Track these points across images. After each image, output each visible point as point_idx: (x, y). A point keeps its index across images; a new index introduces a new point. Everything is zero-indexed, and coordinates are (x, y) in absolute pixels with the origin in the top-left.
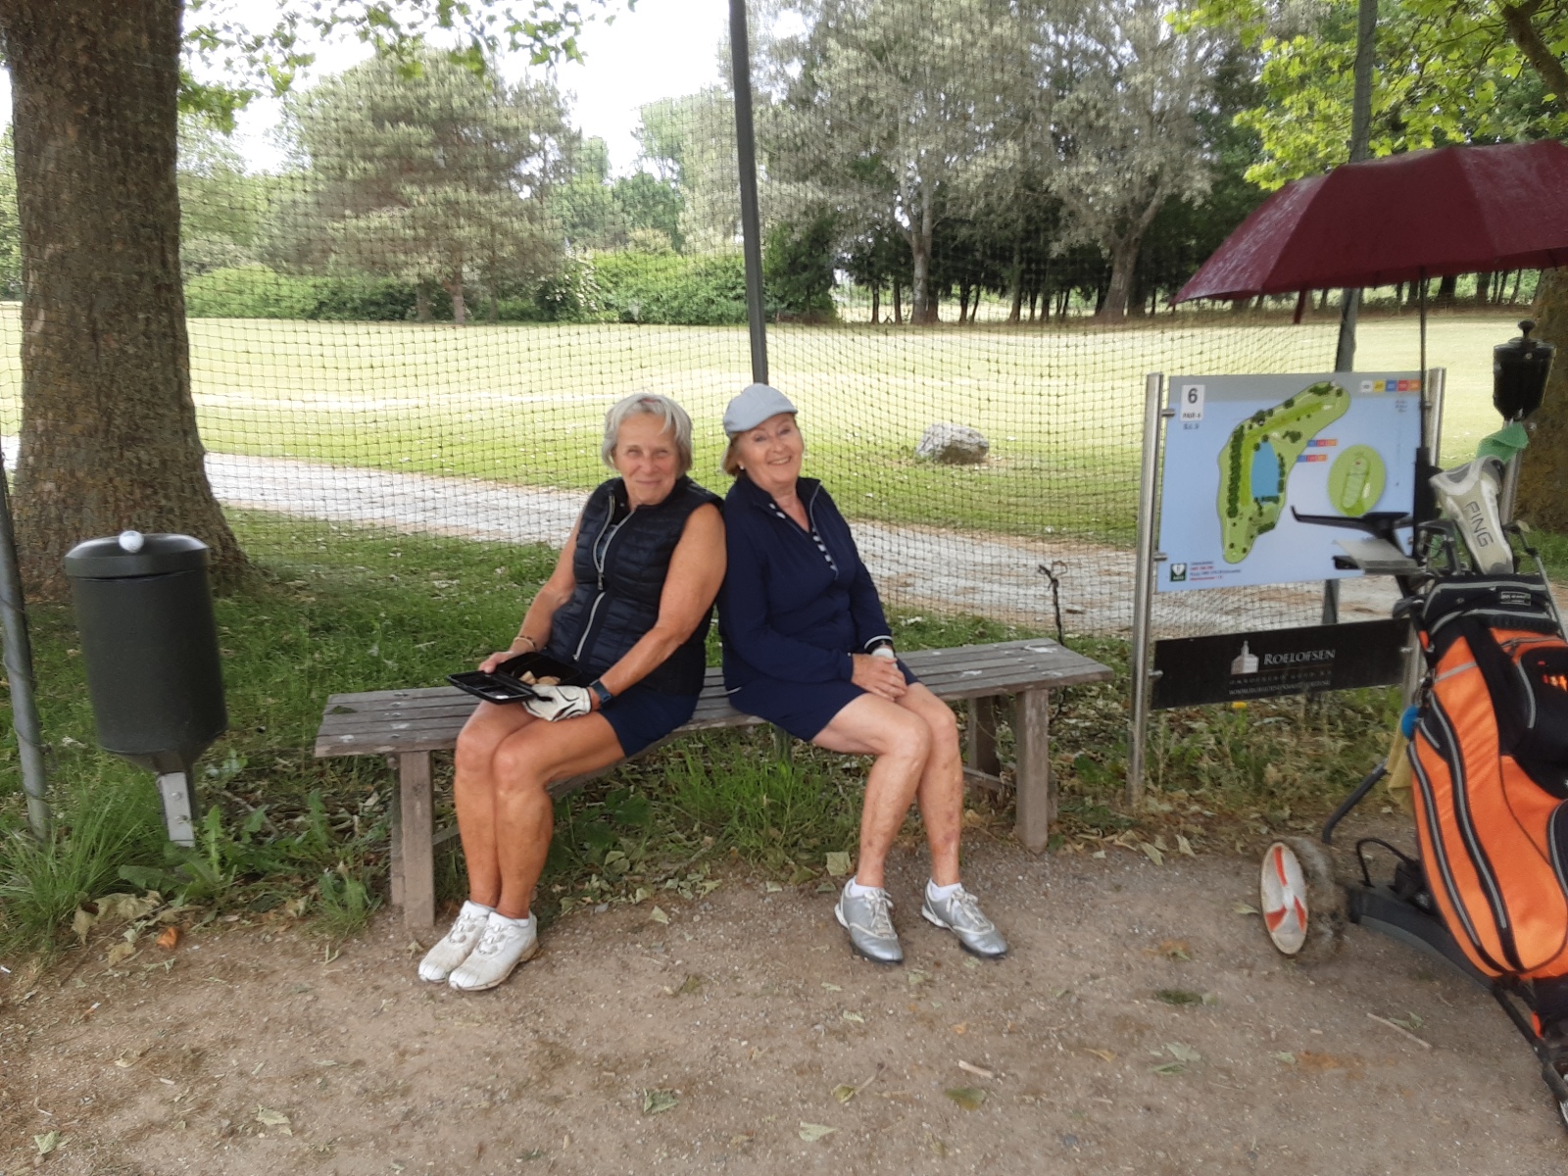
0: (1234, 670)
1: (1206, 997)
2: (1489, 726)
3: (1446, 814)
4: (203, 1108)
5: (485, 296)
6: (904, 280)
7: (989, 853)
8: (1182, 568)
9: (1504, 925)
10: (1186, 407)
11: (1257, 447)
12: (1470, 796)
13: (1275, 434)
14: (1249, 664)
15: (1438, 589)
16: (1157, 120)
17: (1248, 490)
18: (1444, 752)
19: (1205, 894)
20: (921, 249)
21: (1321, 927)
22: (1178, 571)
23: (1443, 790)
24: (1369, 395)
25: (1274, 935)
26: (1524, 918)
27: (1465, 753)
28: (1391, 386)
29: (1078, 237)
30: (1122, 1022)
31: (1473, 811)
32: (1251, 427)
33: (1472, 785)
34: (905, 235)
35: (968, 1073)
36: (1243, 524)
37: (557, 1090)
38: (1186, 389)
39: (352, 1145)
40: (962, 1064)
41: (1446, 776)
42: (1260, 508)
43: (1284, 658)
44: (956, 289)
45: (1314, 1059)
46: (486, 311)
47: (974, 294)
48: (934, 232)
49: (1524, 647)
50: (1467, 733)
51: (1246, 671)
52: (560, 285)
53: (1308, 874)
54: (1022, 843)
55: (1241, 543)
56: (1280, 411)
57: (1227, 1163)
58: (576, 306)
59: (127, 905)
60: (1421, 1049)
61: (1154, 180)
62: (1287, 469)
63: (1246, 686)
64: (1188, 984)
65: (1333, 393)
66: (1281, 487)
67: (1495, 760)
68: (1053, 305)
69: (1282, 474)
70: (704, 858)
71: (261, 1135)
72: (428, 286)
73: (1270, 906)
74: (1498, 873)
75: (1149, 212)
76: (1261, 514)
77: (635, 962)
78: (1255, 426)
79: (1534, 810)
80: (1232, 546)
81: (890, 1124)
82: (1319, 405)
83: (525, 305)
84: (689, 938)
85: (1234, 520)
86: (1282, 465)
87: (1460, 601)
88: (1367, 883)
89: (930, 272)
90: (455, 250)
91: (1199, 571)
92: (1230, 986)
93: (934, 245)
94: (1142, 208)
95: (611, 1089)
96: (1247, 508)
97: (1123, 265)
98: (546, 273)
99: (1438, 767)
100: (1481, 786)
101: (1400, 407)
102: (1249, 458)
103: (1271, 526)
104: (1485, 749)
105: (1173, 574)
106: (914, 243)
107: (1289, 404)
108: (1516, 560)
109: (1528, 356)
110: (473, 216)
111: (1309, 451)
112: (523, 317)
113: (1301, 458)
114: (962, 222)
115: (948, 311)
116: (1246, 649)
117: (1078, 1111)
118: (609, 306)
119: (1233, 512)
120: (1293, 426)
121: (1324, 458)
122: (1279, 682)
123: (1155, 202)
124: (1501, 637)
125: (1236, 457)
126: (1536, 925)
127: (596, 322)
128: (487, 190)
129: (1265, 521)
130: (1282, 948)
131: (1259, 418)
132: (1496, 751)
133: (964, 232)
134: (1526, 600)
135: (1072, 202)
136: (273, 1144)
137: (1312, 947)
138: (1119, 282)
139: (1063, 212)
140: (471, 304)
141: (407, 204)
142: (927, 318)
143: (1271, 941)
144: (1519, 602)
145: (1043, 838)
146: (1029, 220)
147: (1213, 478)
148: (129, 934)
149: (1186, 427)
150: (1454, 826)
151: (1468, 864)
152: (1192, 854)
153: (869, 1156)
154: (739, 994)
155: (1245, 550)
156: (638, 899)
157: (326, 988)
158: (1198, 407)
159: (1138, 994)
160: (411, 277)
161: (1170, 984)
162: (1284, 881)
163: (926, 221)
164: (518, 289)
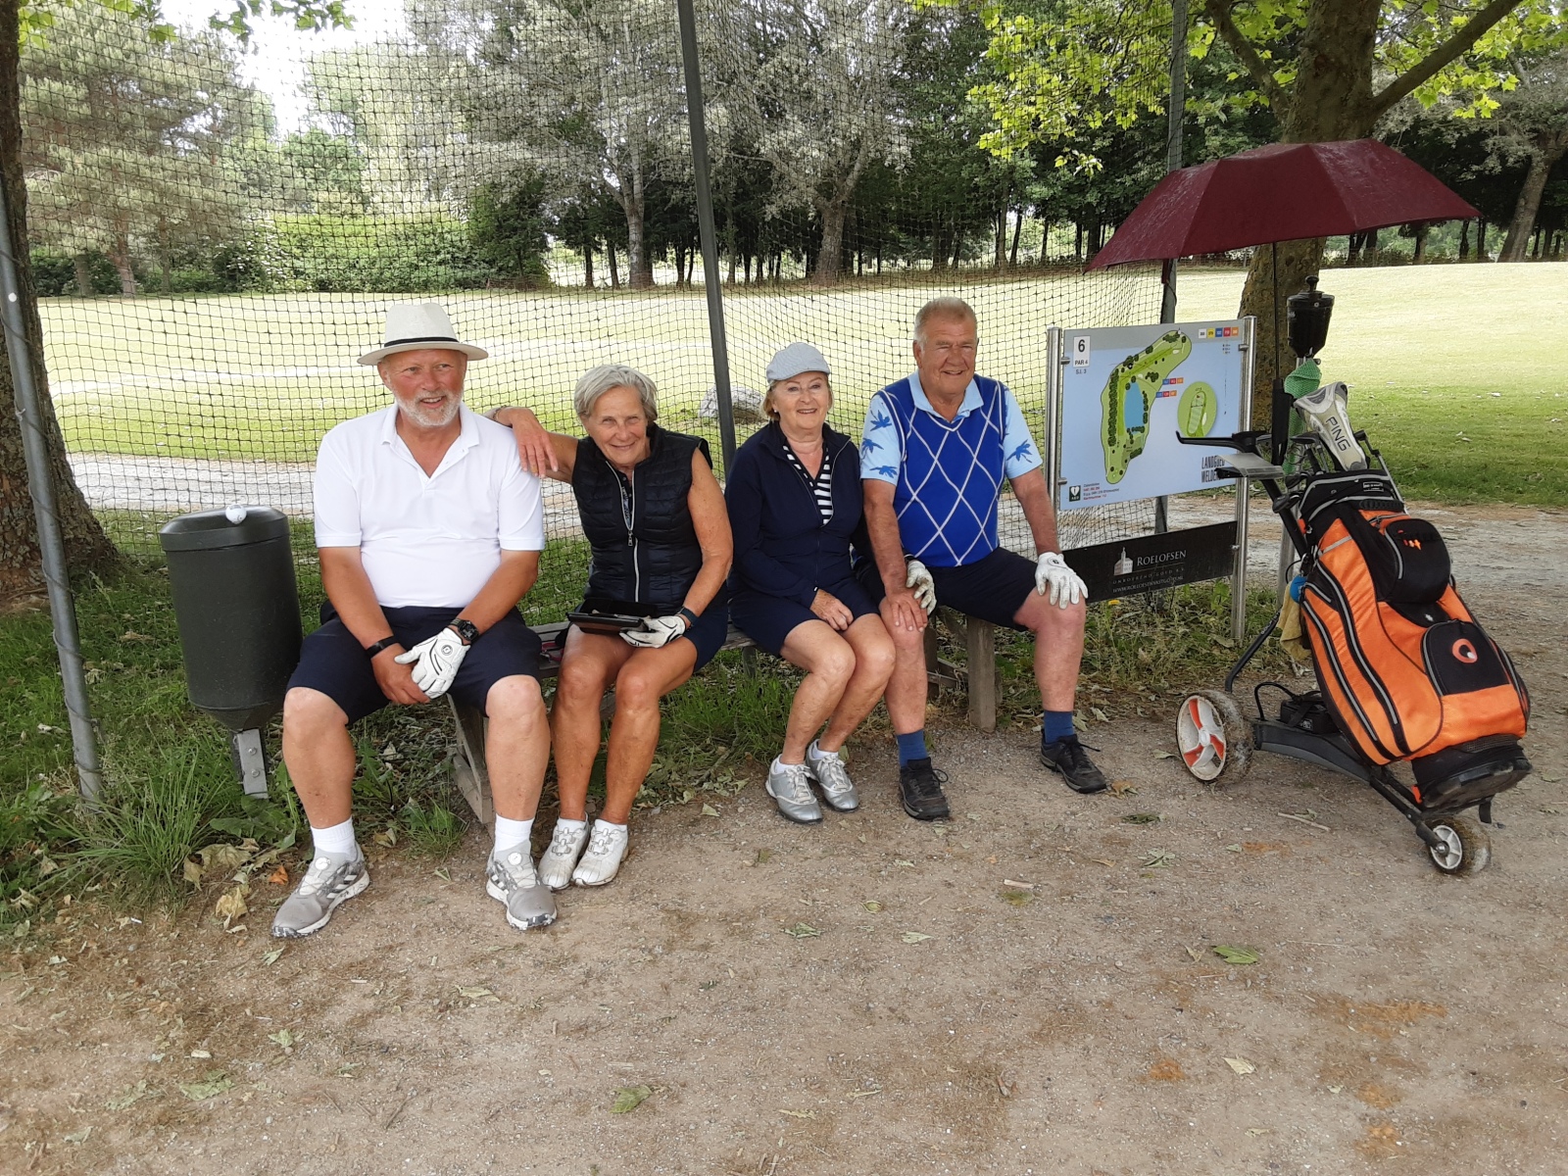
0: (1116, 573)
1: (1161, 817)
2: (1367, 582)
3: (1342, 648)
4: (408, 994)
5: (153, 267)
6: (619, 242)
7: (953, 736)
8: (1077, 489)
9: (1396, 722)
10: (1077, 355)
11: (1128, 387)
12: (1359, 634)
13: (1140, 376)
14: (1126, 566)
15: (1313, 485)
16: (854, 83)
17: (1123, 424)
18: (1335, 604)
19: (1127, 748)
20: (635, 212)
21: (1237, 754)
22: (1075, 492)
23: (1337, 633)
24: (1203, 340)
25: (1193, 769)
26: (1409, 715)
27: (1351, 603)
28: (1219, 333)
29: (791, 200)
30: (1108, 840)
31: (1362, 644)
32: (1123, 370)
33: (1359, 626)
34: (617, 198)
35: (1013, 888)
36: (1120, 450)
37: (700, 941)
38: (1077, 341)
39: (557, 1000)
40: (1007, 882)
41: (1339, 622)
42: (1131, 437)
43: (1151, 560)
44: (671, 254)
45: (1252, 848)
46: (156, 281)
47: (688, 257)
48: (645, 193)
49: (1385, 522)
50: (1351, 588)
51: (1124, 572)
52: (243, 253)
53: (1221, 716)
54: (977, 726)
55: (1119, 467)
56: (1143, 356)
57: (1224, 919)
58: (260, 273)
59: (227, 854)
60: (1324, 831)
61: (856, 145)
62: (1149, 404)
63: (1125, 585)
64: (1144, 810)
65: (1180, 339)
66: (1145, 419)
67: (1374, 606)
68: (765, 266)
69: (1146, 408)
70: (725, 764)
71: (472, 1006)
72: (89, 257)
73: (1187, 746)
74: (1387, 685)
75: (855, 174)
76: (1132, 442)
77: (705, 846)
78: (1126, 369)
79: (1410, 637)
80: (1112, 469)
81: (973, 928)
82: (1170, 350)
83: (201, 274)
84: (742, 824)
85: (1113, 448)
86: (1146, 401)
87: (1334, 492)
88: (1262, 718)
89: (646, 235)
90: (119, 217)
91: (1090, 492)
92: (1171, 808)
93: (647, 208)
94: (848, 171)
95: (746, 934)
96: (1122, 438)
97: (833, 229)
98: (224, 239)
99: (1331, 617)
100: (1365, 626)
101: (1226, 349)
102: (1123, 395)
103: (1139, 451)
104: (1365, 598)
105: (1071, 495)
106: (626, 204)
107: (1149, 350)
108: (1368, 459)
109: (1317, 305)
110: (136, 178)
111: (1165, 388)
112: (202, 288)
113: (1159, 395)
114: (676, 184)
115: (664, 273)
116: (1124, 554)
117: (1105, 902)
118: (297, 273)
119: (1112, 442)
120: (1153, 368)
121: (1175, 393)
122: (1148, 580)
123: (857, 166)
124: (1368, 516)
125: (1113, 395)
126: (1419, 718)
127: (284, 291)
128: (150, 152)
129: (1135, 447)
130: (1201, 777)
131: (1129, 362)
132: (1373, 599)
133: (676, 195)
134: (1381, 488)
135: (781, 167)
136: (486, 1010)
137: (1230, 771)
138: (830, 244)
139: (774, 175)
140: (139, 277)
141: (58, 166)
142: (643, 281)
143: (1191, 774)
144: (1377, 489)
145: (993, 720)
146: (741, 182)
147: (1098, 413)
148: (240, 877)
149: (1077, 372)
150: (1349, 656)
151: (1365, 682)
152: (1107, 720)
153: (969, 949)
154: (806, 859)
155: (1121, 473)
156: (686, 800)
157: (448, 896)
158: (1085, 356)
159: (1111, 821)
160: (69, 247)
161: (1132, 811)
162: (1200, 726)
163: (637, 180)
164: (192, 258)
